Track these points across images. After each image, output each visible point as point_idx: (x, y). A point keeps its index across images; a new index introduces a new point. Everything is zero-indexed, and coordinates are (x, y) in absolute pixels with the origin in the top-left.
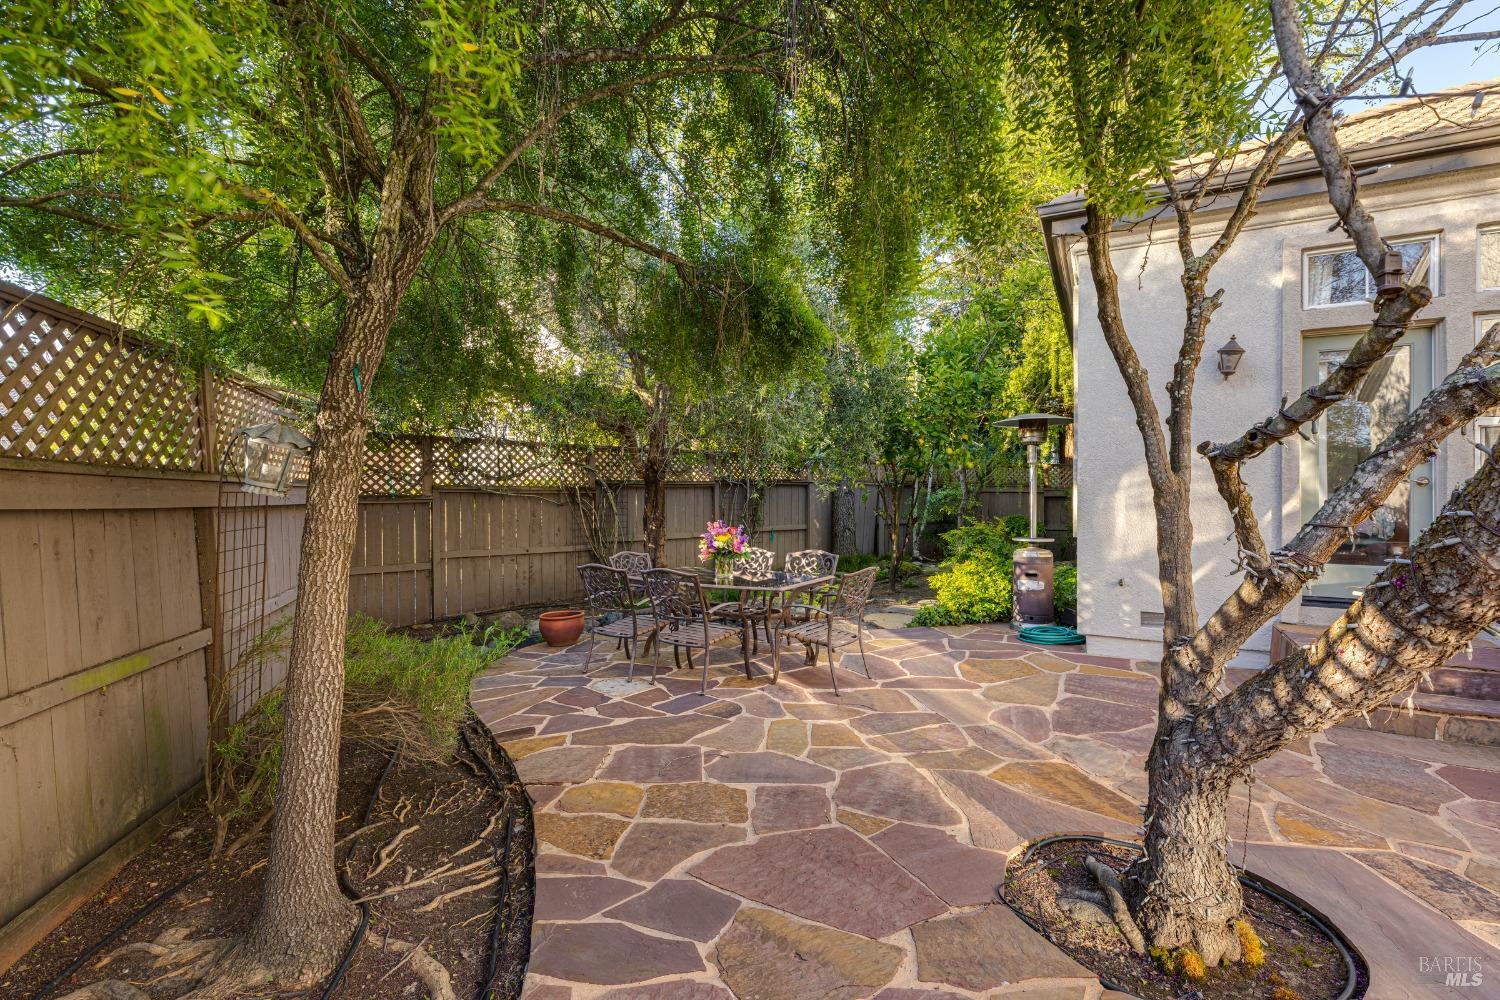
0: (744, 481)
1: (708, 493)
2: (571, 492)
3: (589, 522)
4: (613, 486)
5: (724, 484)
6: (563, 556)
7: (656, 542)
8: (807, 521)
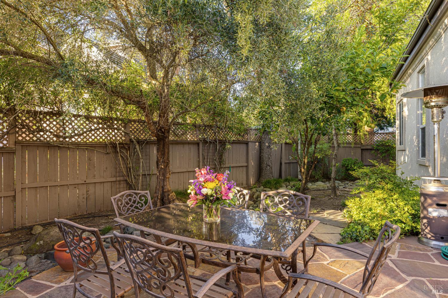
0: (215, 141)
1: (196, 147)
2: (113, 145)
3: (126, 164)
4: (139, 142)
5: (205, 141)
6: (109, 184)
7: (164, 175)
8: (247, 161)
